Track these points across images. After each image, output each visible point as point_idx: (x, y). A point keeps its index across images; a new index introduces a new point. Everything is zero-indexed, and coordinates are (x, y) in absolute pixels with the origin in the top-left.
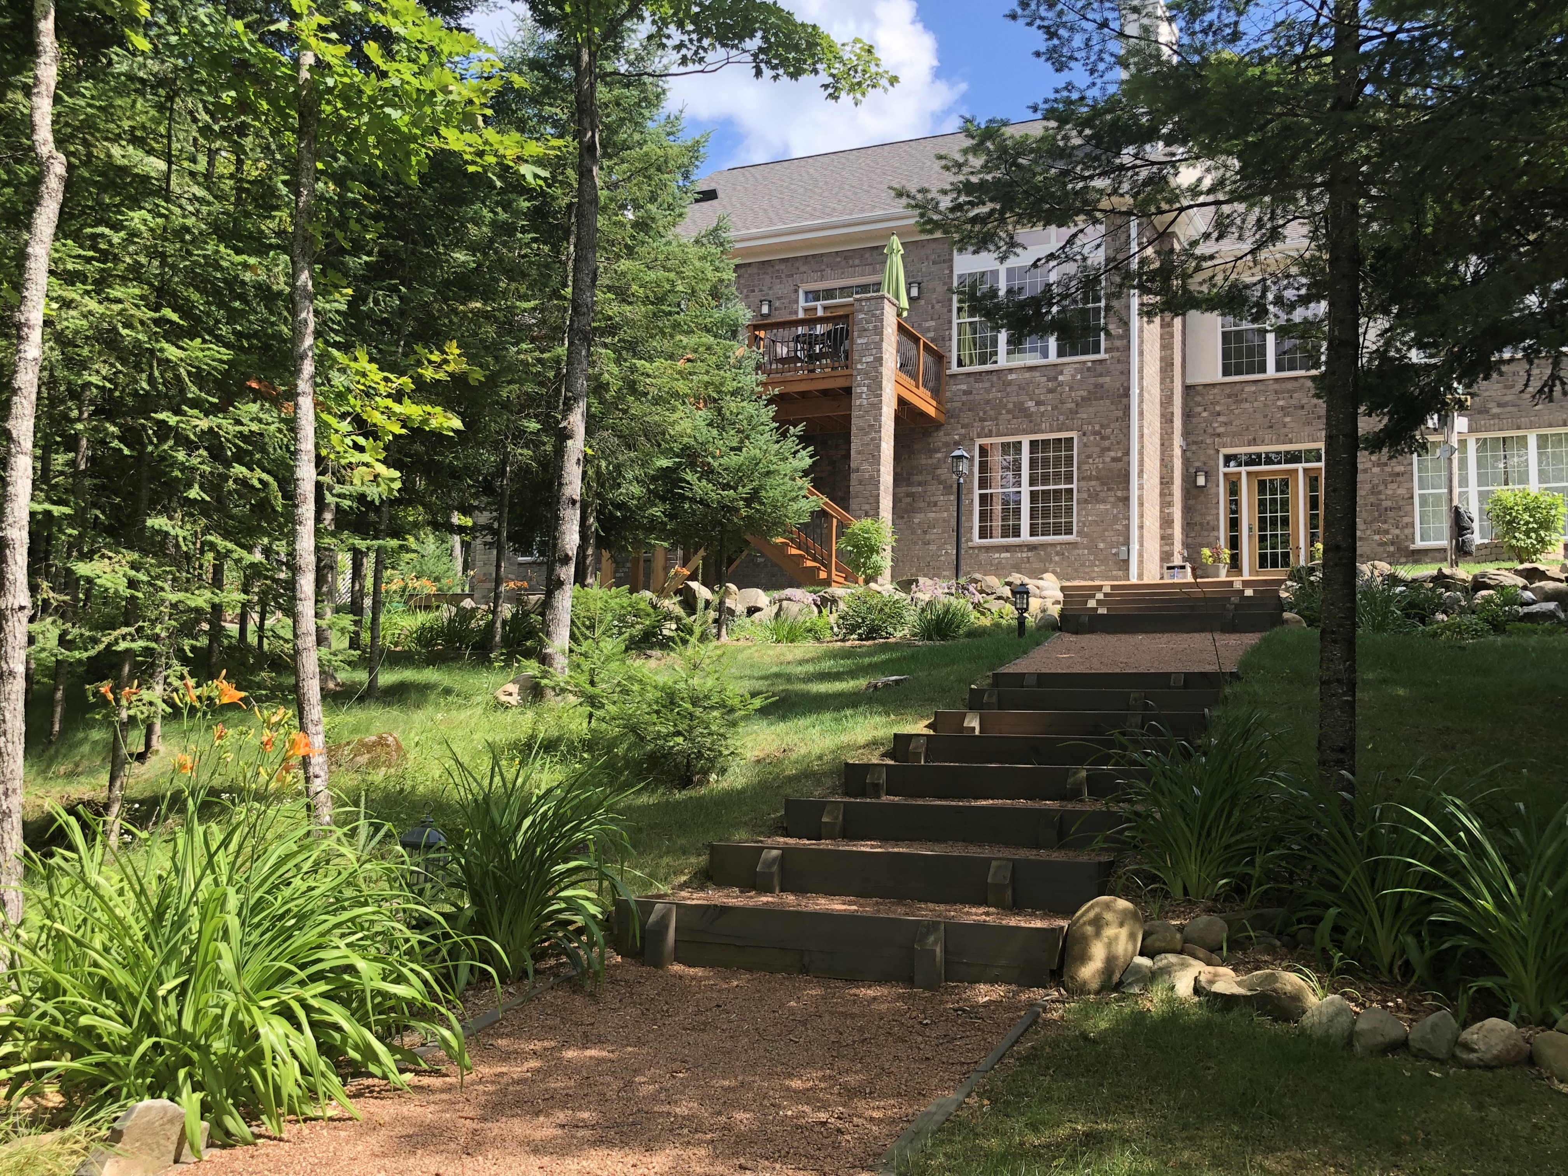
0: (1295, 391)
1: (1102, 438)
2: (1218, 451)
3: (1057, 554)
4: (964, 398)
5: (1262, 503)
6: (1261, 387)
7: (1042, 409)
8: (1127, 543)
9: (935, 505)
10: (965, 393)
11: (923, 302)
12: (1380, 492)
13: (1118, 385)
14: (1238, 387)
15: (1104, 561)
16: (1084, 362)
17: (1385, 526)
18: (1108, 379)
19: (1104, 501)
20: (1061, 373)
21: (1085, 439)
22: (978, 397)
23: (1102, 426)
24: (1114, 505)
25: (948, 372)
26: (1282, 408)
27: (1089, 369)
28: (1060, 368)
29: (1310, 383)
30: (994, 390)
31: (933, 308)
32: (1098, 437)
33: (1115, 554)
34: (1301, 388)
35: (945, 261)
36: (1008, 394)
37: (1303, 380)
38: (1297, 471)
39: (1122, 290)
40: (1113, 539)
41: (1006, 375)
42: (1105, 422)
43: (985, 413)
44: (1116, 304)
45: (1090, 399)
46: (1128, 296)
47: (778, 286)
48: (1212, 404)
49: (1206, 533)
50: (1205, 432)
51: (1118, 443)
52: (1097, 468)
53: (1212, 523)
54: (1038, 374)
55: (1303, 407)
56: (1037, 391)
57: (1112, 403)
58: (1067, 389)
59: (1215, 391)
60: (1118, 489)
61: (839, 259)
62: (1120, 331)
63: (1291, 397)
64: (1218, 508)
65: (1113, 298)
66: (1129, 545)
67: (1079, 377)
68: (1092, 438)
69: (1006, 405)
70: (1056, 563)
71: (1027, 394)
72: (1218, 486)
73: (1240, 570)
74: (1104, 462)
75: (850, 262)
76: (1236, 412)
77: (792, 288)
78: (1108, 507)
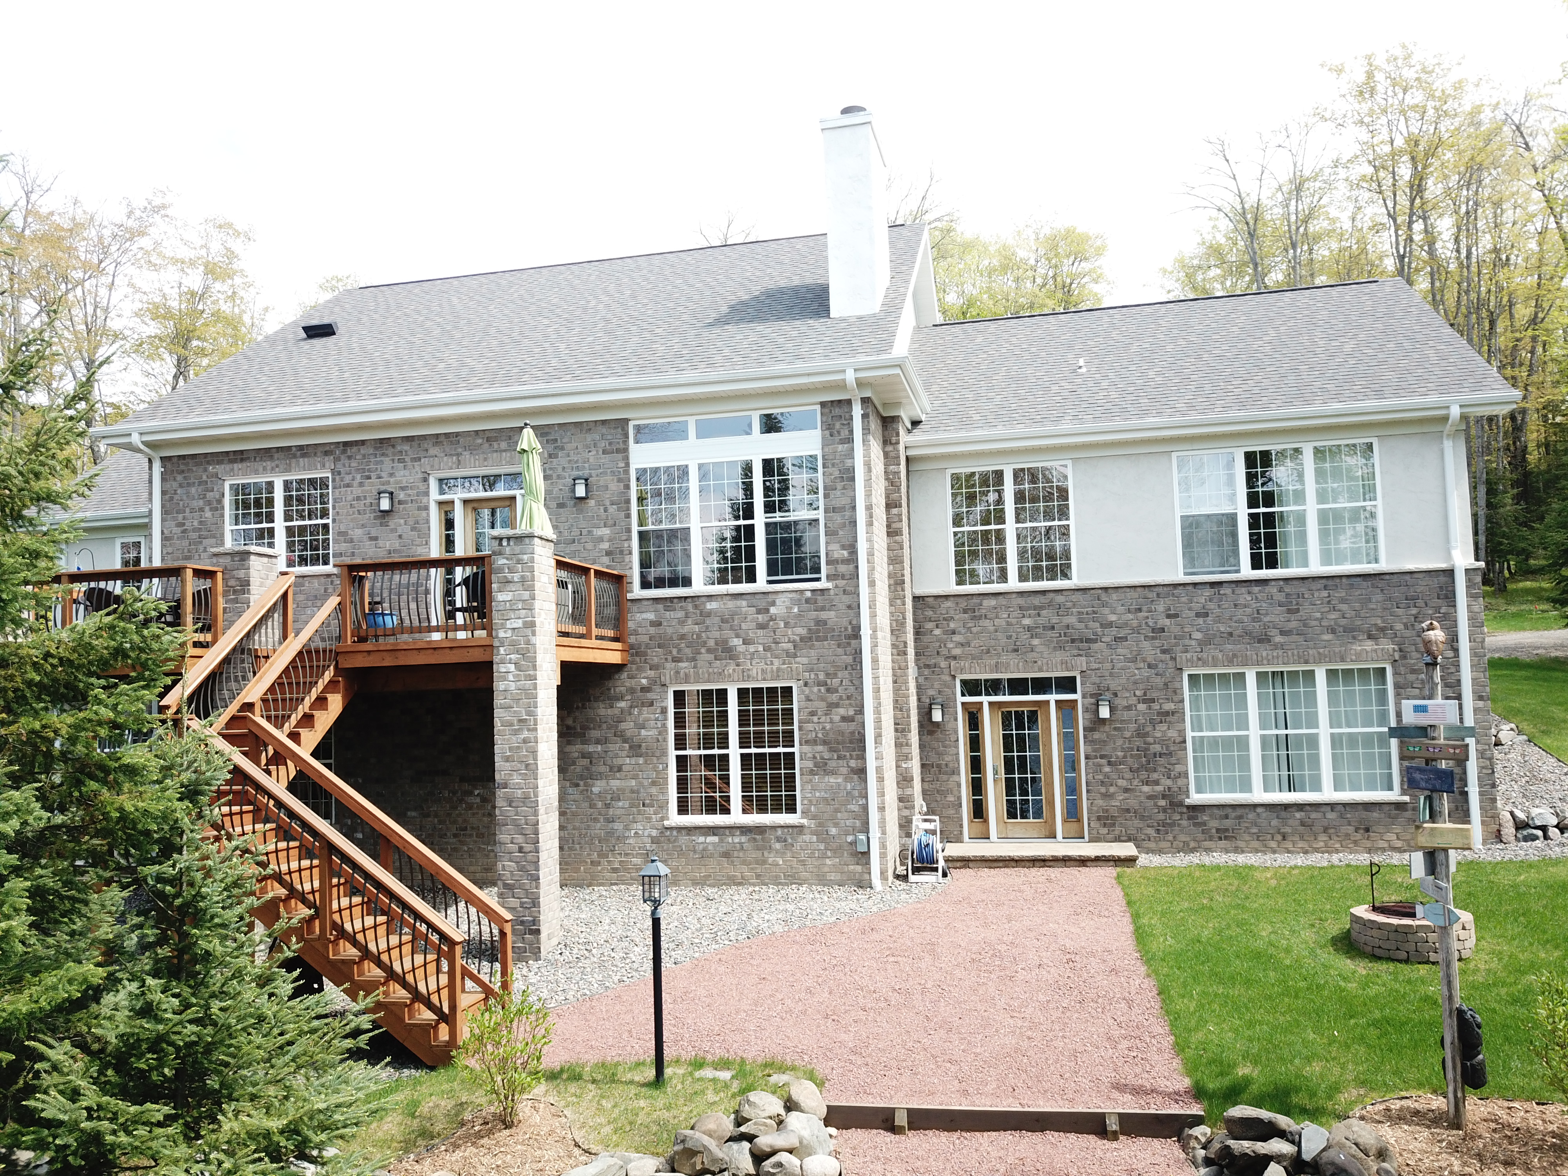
0: (1042, 608)
1: (828, 690)
2: (954, 677)
3: (778, 839)
4: (652, 630)
5: (1007, 739)
6: (1002, 600)
7: (752, 649)
8: (866, 829)
9: (620, 769)
10: (654, 624)
11: (592, 503)
12: (1147, 735)
13: (845, 622)
14: (976, 600)
15: (837, 851)
16: (802, 592)
17: (1155, 776)
18: (832, 614)
19: (833, 773)
20: (773, 604)
21: (807, 690)
22: (670, 631)
23: (827, 675)
24: (846, 780)
25: (629, 596)
26: (1029, 629)
27: (807, 601)
28: (771, 598)
29: (1060, 599)
30: (690, 621)
31: (606, 510)
32: (823, 689)
33: (851, 843)
34: (1050, 604)
35: (618, 451)
36: (707, 627)
37: (1052, 595)
38: (1048, 702)
39: (845, 501)
40: (848, 823)
41: (704, 603)
42: (831, 670)
43: (679, 651)
44: (838, 518)
45: (810, 638)
46: (854, 508)
47: (402, 473)
48: (945, 619)
49: (945, 777)
50: (938, 653)
51: (849, 698)
52: (824, 728)
53: (951, 765)
54: (744, 603)
55: (1053, 628)
56: (744, 626)
57: (839, 646)
58: (782, 625)
59: (949, 604)
60: (851, 757)
61: (480, 441)
62: (845, 553)
63: (1039, 615)
64: (957, 747)
65: (834, 510)
66: (868, 832)
67: (796, 610)
68: (816, 689)
69: (705, 643)
70: (777, 851)
71: (731, 629)
72: (956, 720)
73: (986, 821)
74: (831, 722)
75: (495, 444)
76: (974, 630)
77: (420, 475)
78: (840, 780)
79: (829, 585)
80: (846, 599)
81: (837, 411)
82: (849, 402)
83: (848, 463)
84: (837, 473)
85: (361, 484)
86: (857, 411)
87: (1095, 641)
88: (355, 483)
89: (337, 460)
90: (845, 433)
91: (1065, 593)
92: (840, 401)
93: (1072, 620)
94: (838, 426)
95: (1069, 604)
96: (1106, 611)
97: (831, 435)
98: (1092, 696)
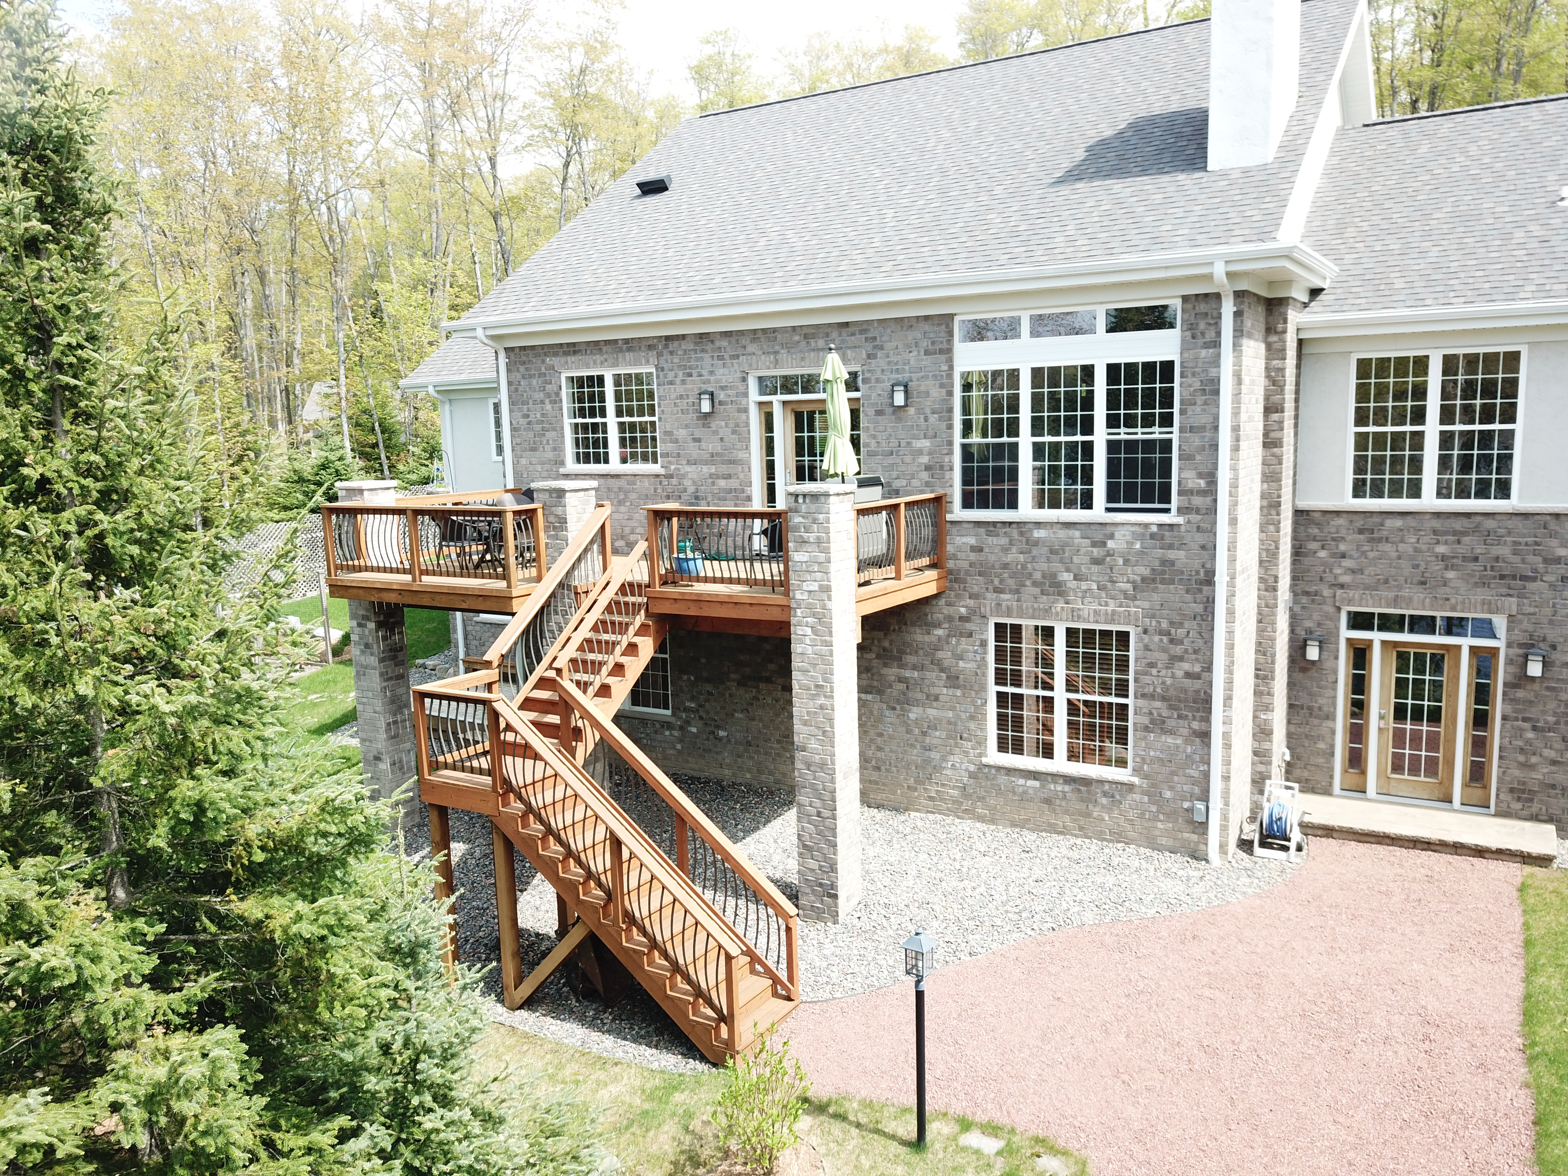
0: (1464, 533)
1: (1172, 641)
2: (1339, 609)
3: (1105, 794)
4: (973, 556)
5: (1401, 684)
6: (1411, 521)
7: (1084, 586)
8: (1205, 797)
9: (937, 699)
10: (974, 549)
11: (911, 411)
13: (1196, 564)
14: (1376, 519)
15: (1171, 816)
16: (1146, 526)
18: (1182, 554)
19: (1171, 732)
20: (1112, 536)
21: (1146, 638)
22: (992, 558)
23: (1172, 623)
24: (1187, 741)
25: (949, 517)
26: (1444, 558)
27: (1153, 536)
28: (1109, 529)
29: (1490, 524)
30: (1014, 550)
31: (926, 420)
32: (1165, 639)
33: (1187, 810)
34: (1476, 530)
35: (941, 352)
36: (1034, 558)
37: (1479, 519)
38: (1459, 647)
39: (1205, 419)
40: (1185, 788)
41: (1031, 530)
42: (1177, 619)
43: (1002, 581)
44: (1196, 440)
45: (1154, 580)
46: (1216, 428)
47: (721, 371)
48: (1333, 539)
49: (1316, 721)
50: (1321, 579)
51: (1196, 652)
52: (1164, 683)
53: (1325, 709)
54: (1077, 534)
55: (1476, 559)
56: (1076, 559)
57: (1188, 591)
58: (1121, 561)
59: (1340, 521)
60: (1194, 718)
61: (797, 338)
62: (1202, 483)
63: (1459, 542)
64: (1335, 689)
65: (1192, 429)
66: (1207, 801)
67: (1138, 546)
68: (1157, 638)
69: (1031, 575)
70: (1103, 806)
71: (1061, 561)
72: (1337, 658)
73: (1363, 773)
74: (1173, 676)
75: (812, 341)
76: (1371, 555)
77: (739, 375)
78: (1179, 741)
79: (1180, 520)
80: (1200, 538)
81: (1202, 307)
82: (1218, 296)
83: (1213, 372)
84: (1197, 385)
85: (683, 382)
86: (1228, 308)
87: (1534, 579)
88: (678, 380)
89: (659, 355)
90: (1210, 335)
91: (1498, 517)
92: (1206, 295)
93: (1504, 551)
94: (1202, 326)
95: (1502, 531)
96: (1554, 542)
97: (1193, 337)
98: (1521, 645)
